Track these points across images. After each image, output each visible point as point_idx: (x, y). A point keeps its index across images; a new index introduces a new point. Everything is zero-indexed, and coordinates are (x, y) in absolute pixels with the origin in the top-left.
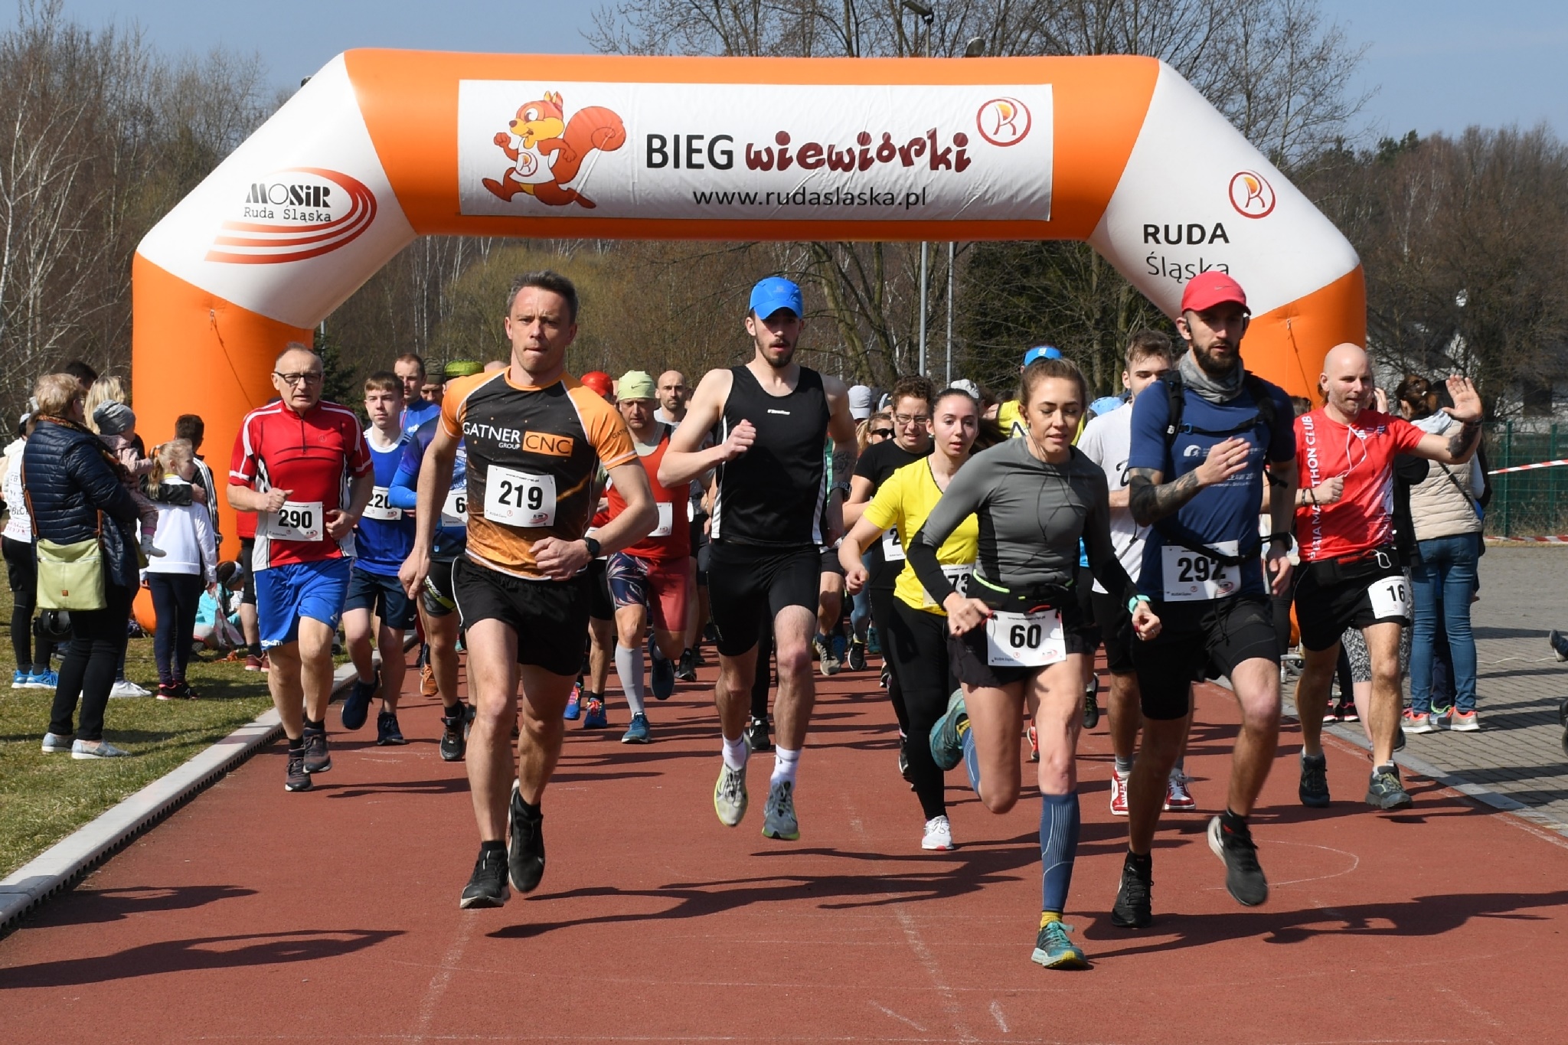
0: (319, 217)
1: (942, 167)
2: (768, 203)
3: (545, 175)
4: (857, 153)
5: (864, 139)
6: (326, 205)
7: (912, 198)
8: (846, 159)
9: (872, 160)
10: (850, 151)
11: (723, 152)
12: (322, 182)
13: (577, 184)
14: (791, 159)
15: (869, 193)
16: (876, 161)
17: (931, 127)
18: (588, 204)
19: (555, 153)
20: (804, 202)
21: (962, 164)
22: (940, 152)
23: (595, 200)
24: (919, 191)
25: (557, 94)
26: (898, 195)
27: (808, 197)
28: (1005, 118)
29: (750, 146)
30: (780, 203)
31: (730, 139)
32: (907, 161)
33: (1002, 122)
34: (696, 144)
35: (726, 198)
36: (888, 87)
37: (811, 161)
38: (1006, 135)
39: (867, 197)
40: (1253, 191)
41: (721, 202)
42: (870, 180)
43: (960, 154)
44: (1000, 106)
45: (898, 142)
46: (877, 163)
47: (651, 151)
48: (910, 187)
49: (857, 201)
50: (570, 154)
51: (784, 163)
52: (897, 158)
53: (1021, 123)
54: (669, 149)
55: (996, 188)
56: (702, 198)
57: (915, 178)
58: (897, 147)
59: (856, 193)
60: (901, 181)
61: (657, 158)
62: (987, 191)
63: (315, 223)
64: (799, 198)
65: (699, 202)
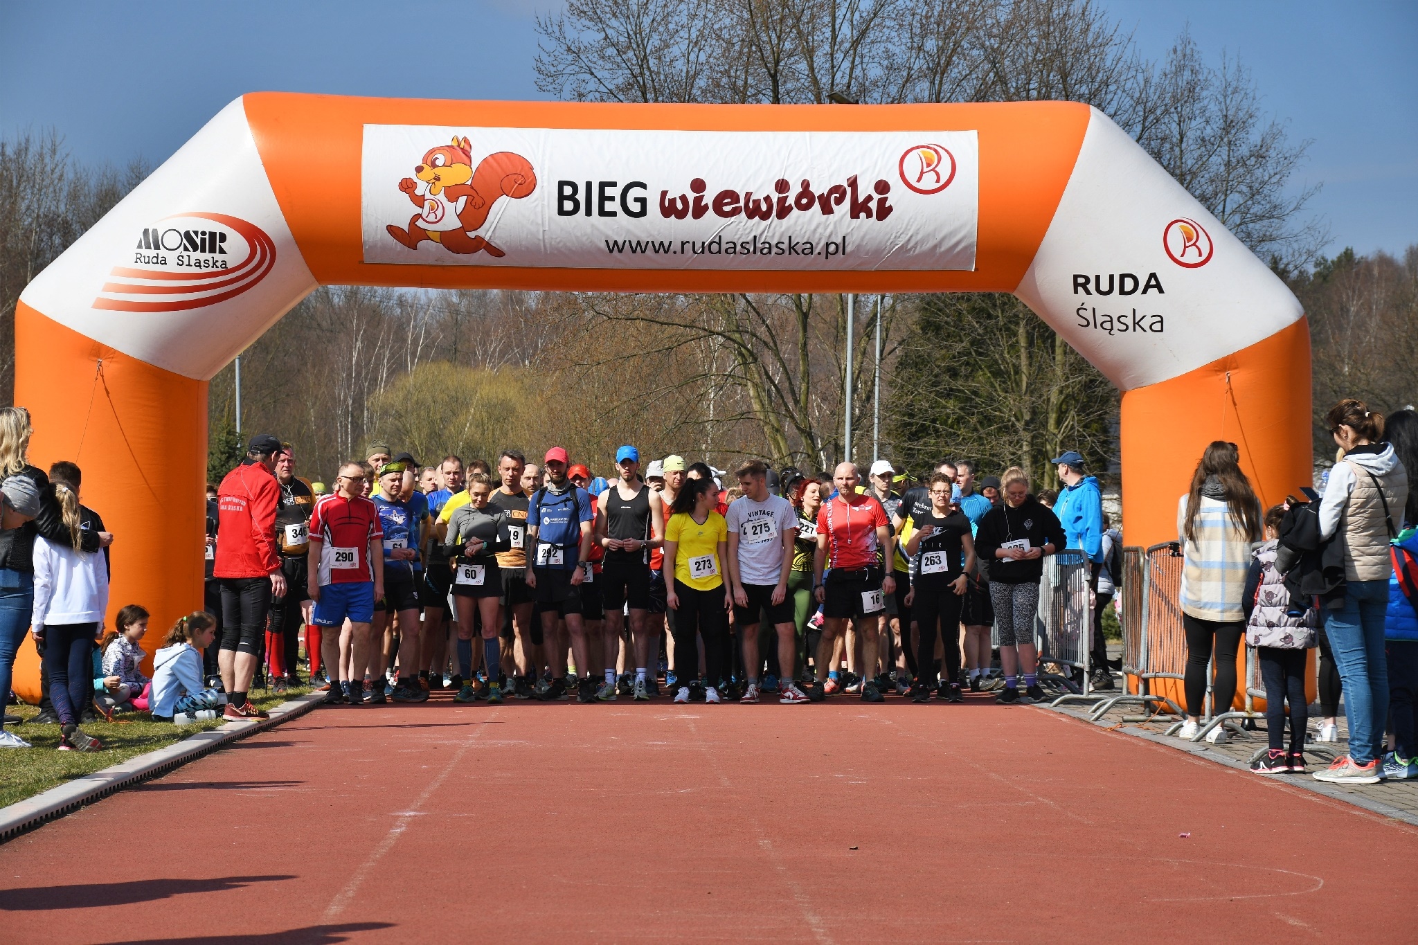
0: (214, 264)
1: (863, 215)
2: (683, 252)
3: (451, 222)
4: (775, 201)
5: (782, 186)
6: (222, 251)
7: (832, 248)
8: (764, 207)
9: (790, 209)
10: (767, 199)
11: (636, 200)
12: (218, 228)
13: (485, 232)
14: (706, 207)
15: (787, 242)
16: (795, 209)
17: (851, 174)
18: (497, 252)
19: (463, 200)
20: (719, 252)
21: (884, 212)
22: (861, 199)
23: (504, 249)
24: (839, 240)
25: (465, 140)
26: (818, 244)
27: (724, 246)
28: (929, 165)
29: (664, 194)
30: (695, 252)
31: (643, 186)
32: (827, 210)
33: (925, 169)
34: (609, 191)
35: (639, 247)
36: (807, 133)
37: (727, 209)
38: (929, 182)
39: (785, 246)
40: (1189, 239)
41: (634, 251)
42: (788, 229)
43: (882, 202)
44: (923, 152)
45: (818, 189)
46: (795, 212)
47: (562, 198)
48: (830, 236)
49: (774, 250)
50: (478, 201)
51: (699, 211)
52: (817, 206)
53: (945, 173)
54: (581, 197)
55: (919, 237)
56: (614, 247)
57: (835, 227)
58: (817, 195)
59: (774, 243)
60: (820, 230)
61: (568, 206)
62: (909, 240)
63: (210, 270)
64: (715, 247)
65: (611, 251)
